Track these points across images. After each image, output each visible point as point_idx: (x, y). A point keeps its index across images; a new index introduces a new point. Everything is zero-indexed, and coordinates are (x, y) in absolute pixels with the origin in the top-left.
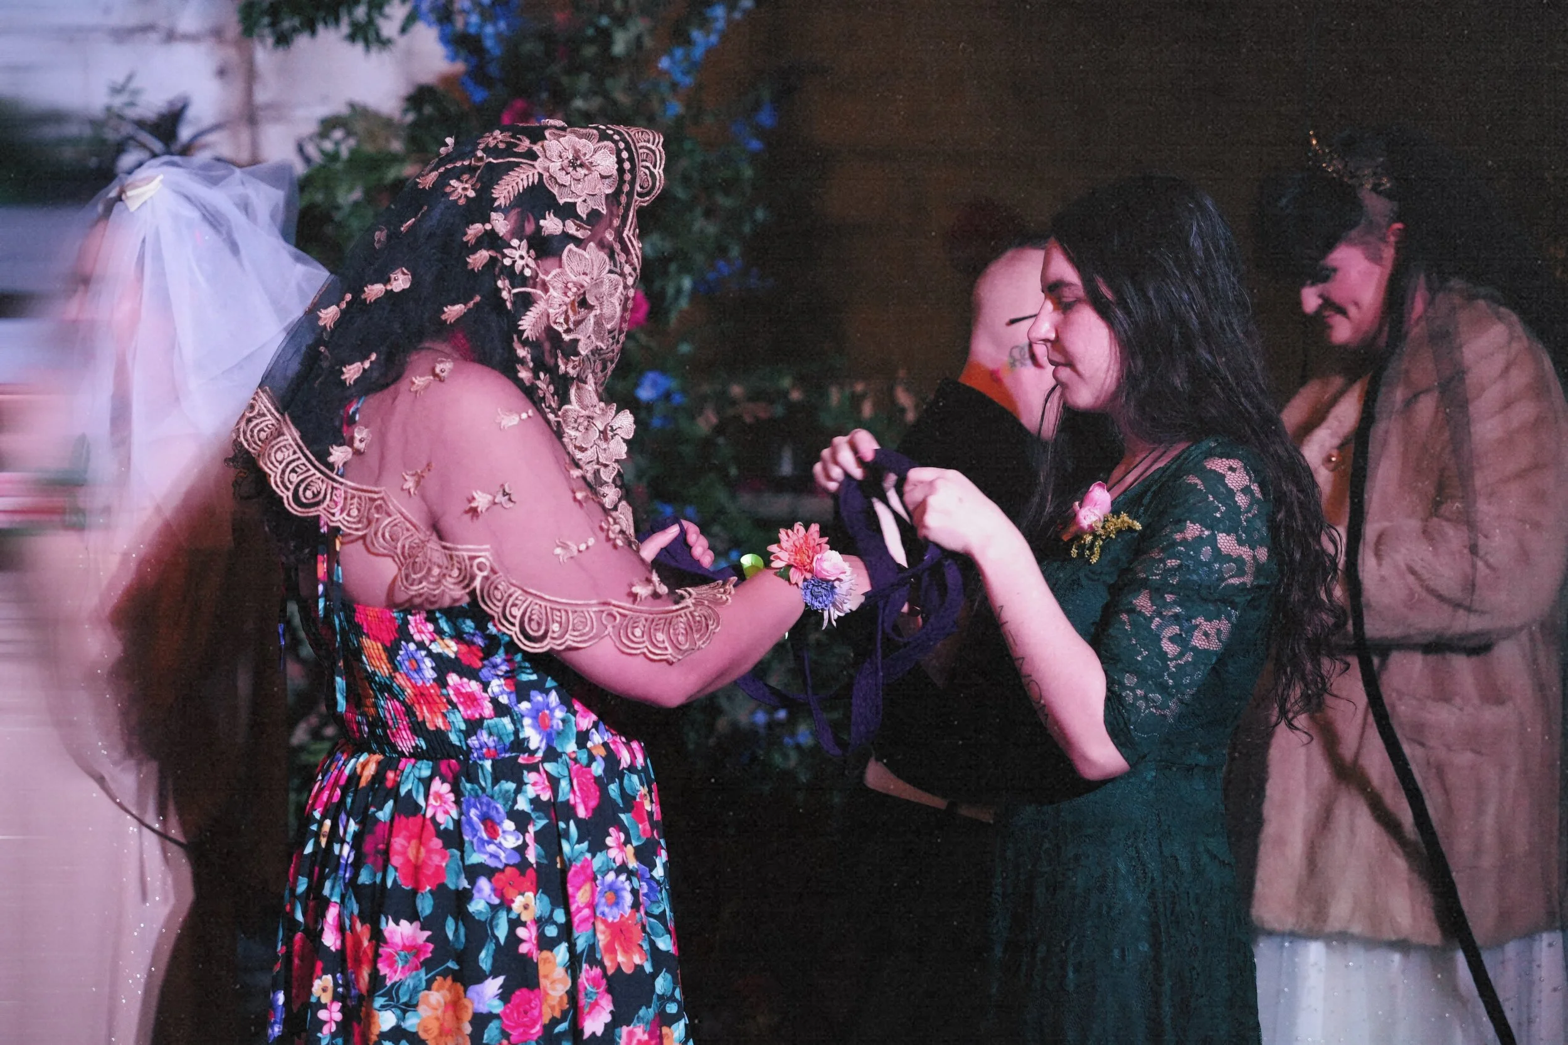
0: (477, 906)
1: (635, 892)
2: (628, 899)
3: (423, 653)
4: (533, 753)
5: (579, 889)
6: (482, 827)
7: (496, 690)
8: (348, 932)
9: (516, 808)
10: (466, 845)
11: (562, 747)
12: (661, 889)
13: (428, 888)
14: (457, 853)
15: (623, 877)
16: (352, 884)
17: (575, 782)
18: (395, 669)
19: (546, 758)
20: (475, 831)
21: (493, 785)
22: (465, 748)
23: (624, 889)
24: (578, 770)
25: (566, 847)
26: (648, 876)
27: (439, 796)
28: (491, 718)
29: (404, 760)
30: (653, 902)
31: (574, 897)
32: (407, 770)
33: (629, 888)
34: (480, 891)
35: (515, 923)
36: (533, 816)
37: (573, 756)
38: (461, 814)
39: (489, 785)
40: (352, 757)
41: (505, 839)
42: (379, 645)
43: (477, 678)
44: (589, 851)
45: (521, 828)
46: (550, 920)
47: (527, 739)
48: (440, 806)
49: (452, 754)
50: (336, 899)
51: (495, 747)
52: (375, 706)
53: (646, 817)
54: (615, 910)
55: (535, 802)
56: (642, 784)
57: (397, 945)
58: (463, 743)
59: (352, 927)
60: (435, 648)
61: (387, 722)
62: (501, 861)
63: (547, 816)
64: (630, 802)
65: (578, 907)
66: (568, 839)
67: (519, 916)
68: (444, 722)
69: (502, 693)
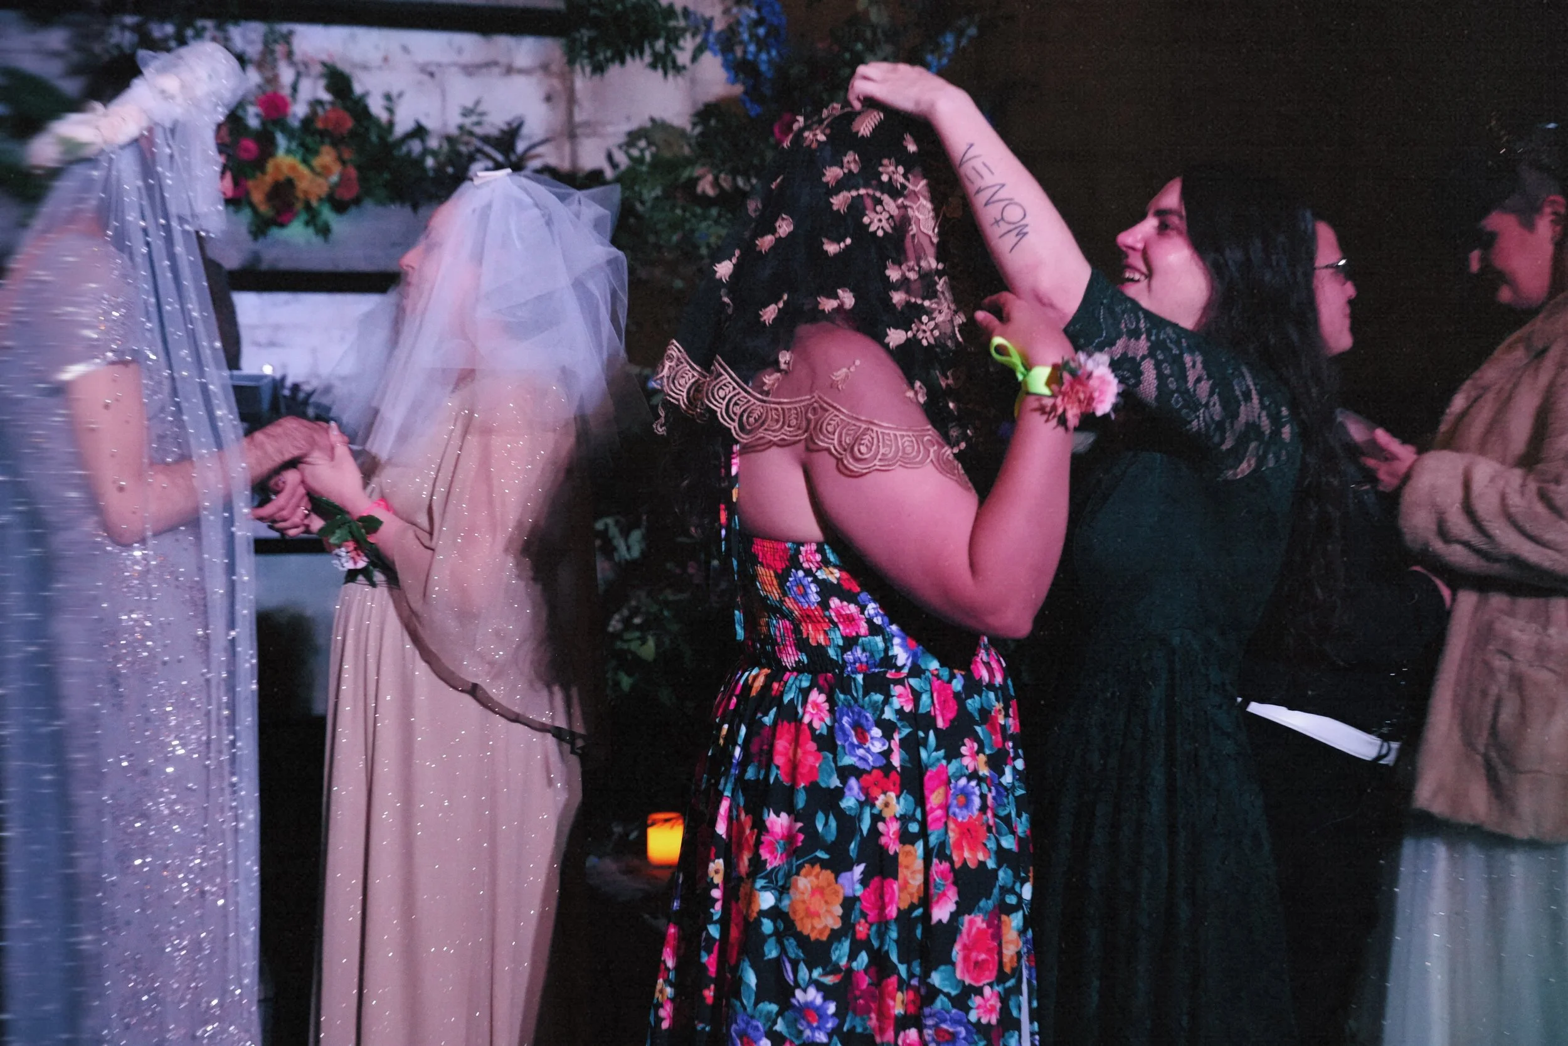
0: (848, 803)
1: (983, 797)
2: (977, 802)
3: (810, 579)
4: (899, 669)
5: (932, 791)
6: (853, 733)
7: (872, 612)
8: (735, 821)
9: (883, 717)
10: (839, 748)
11: (926, 664)
12: (1008, 794)
13: (803, 785)
14: (831, 756)
15: (973, 783)
16: (740, 780)
17: (935, 695)
18: (785, 594)
19: (910, 675)
20: (846, 736)
21: (865, 695)
22: (840, 662)
23: (974, 793)
24: (940, 685)
25: (924, 754)
26: (997, 782)
27: (816, 705)
28: (865, 636)
29: (788, 673)
30: (1000, 805)
31: (928, 798)
32: (790, 681)
33: (978, 793)
34: (851, 789)
35: (877, 818)
36: (899, 724)
37: (936, 673)
38: (834, 720)
39: (861, 696)
40: (747, 671)
41: (873, 744)
42: (772, 572)
43: (857, 603)
44: (945, 758)
45: (888, 736)
46: (913, 818)
47: (895, 657)
48: (817, 714)
49: (829, 668)
50: (727, 793)
51: (867, 662)
52: (768, 625)
53: (998, 728)
54: (965, 812)
55: (900, 712)
56: (998, 700)
57: (778, 835)
58: (840, 658)
59: (738, 816)
60: (821, 575)
61: (776, 640)
62: (868, 763)
63: (911, 726)
64: (985, 715)
65: (931, 808)
66: (925, 746)
67: (881, 811)
68: (825, 638)
69: (876, 615)
